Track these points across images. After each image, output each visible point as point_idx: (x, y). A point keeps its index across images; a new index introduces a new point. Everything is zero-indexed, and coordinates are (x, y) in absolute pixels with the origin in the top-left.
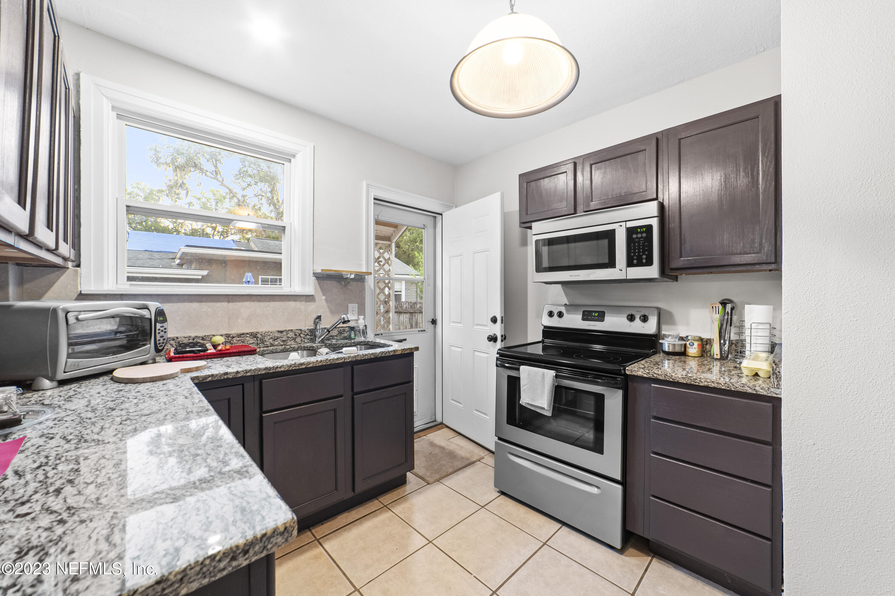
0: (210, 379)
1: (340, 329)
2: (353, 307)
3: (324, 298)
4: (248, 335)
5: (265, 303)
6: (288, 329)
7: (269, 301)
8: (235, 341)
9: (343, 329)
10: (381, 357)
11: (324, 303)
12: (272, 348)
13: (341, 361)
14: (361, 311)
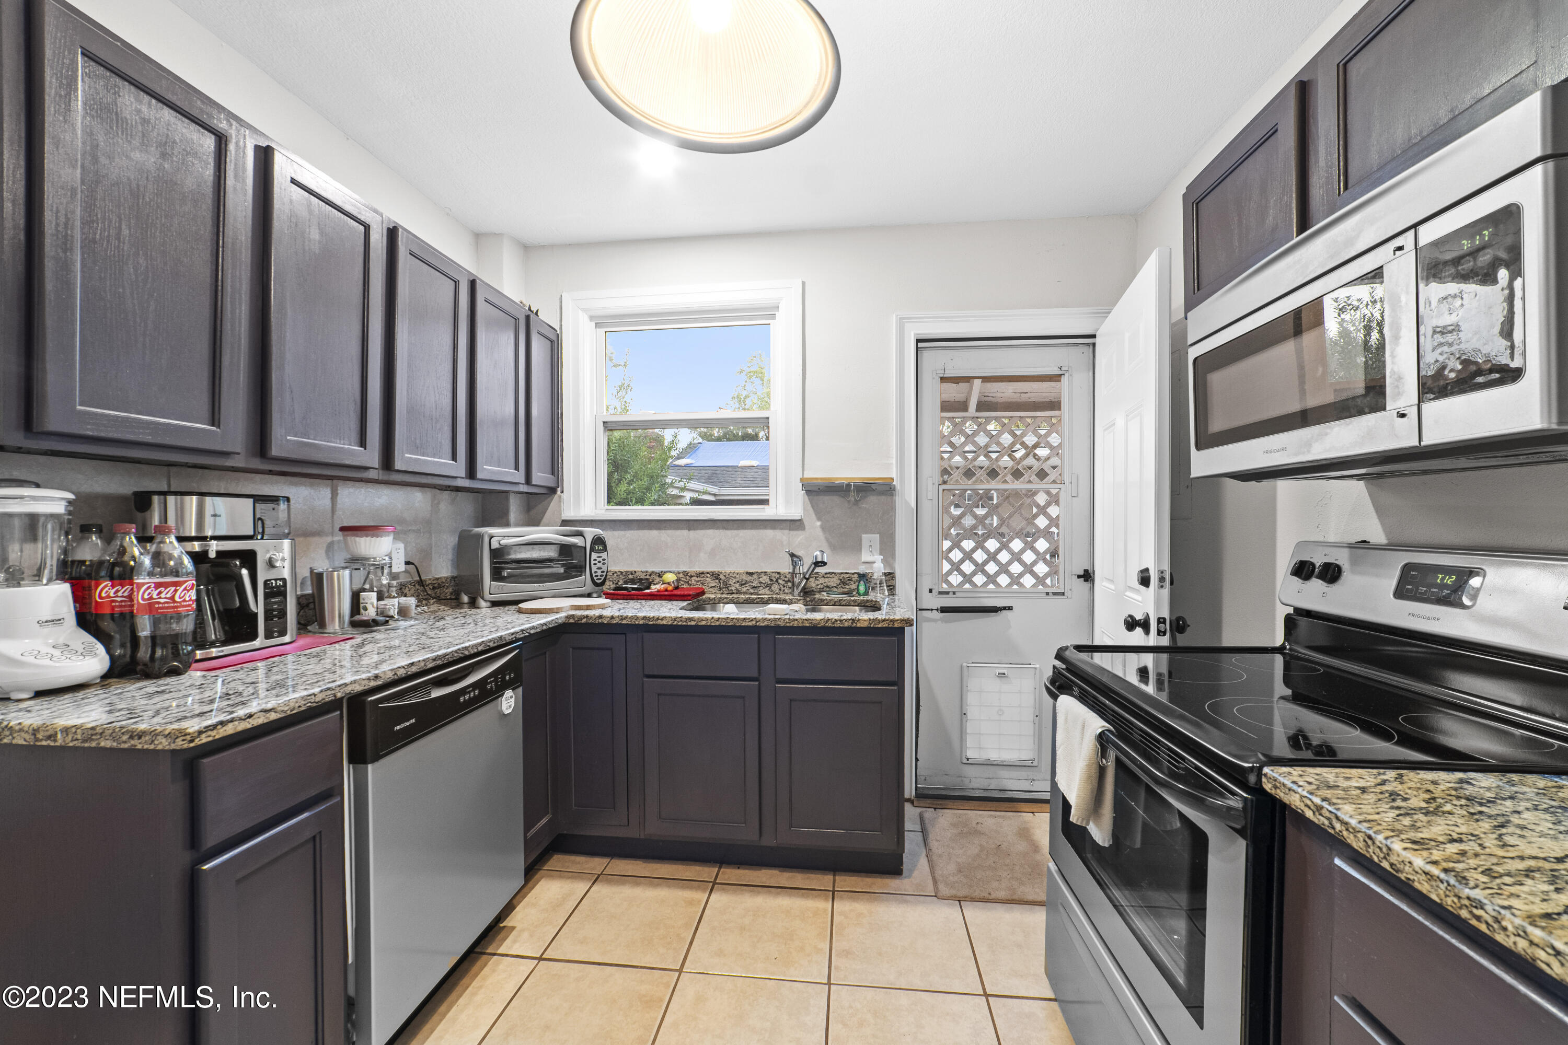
0: (585, 620)
1: (843, 575)
2: (871, 540)
3: (819, 523)
4: (709, 575)
5: (732, 531)
6: (759, 570)
7: (738, 529)
8: (693, 582)
9: (847, 576)
10: (824, 628)
11: (819, 533)
12: (737, 596)
13: (750, 624)
14: (888, 548)
